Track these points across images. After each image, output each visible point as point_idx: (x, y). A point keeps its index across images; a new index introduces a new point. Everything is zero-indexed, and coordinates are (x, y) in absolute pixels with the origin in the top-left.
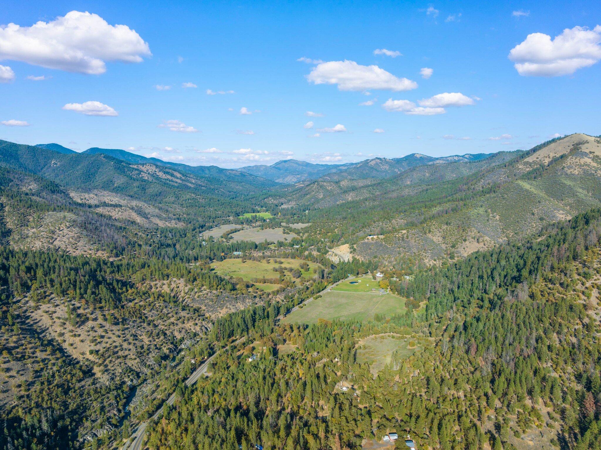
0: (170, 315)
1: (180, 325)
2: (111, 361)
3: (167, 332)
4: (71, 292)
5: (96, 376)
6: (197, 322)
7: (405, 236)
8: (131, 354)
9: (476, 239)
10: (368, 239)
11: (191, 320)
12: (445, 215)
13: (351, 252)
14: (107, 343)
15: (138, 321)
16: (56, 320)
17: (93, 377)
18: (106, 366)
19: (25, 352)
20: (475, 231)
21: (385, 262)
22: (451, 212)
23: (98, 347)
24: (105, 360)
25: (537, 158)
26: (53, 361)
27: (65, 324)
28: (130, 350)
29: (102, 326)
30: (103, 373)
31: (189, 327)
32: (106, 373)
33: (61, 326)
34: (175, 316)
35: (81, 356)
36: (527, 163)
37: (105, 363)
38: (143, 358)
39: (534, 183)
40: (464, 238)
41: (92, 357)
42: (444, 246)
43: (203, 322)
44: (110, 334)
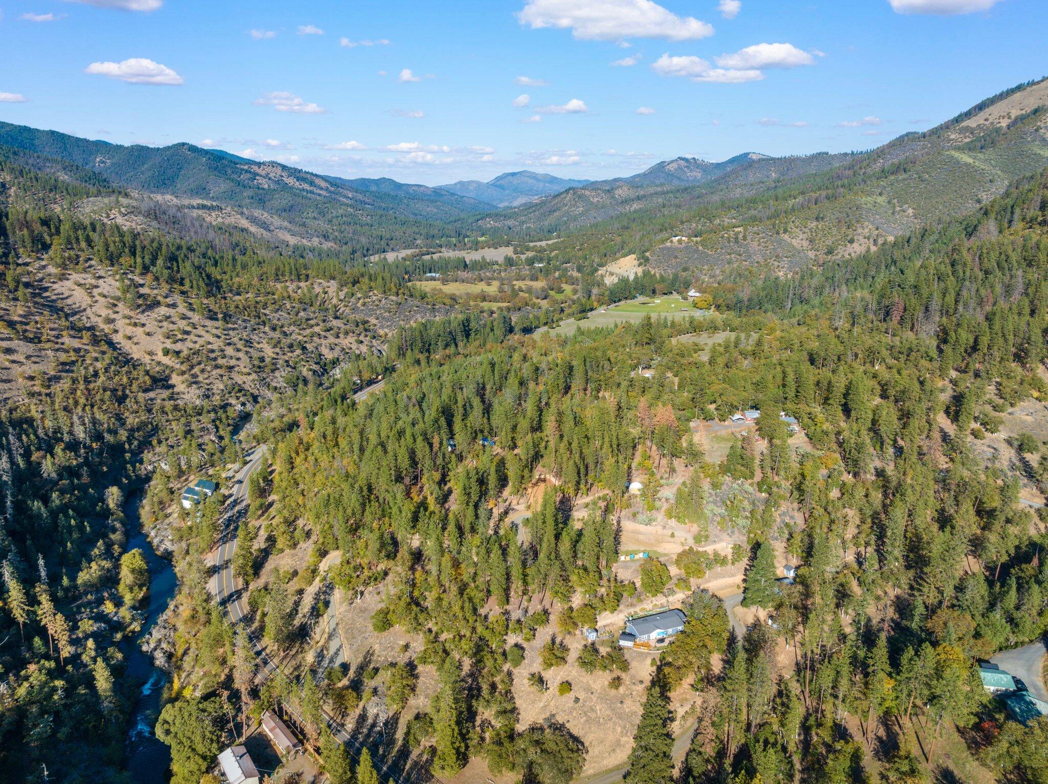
0: (312, 322)
1: (332, 340)
2: (203, 371)
3: (308, 346)
4: (126, 260)
5: (176, 390)
6: (362, 338)
7: (741, 236)
8: (242, 366)
9: (871, 240)
10: (671, 242)
11: (351, 334)
12: (813, 206)
13: (640, 265)
14: (195, 342)
15: (253, 321)
16: (98, 298)
17: (171, 391)
18: (195, 376)
19: (41, 333)
20: (870, 226)
21: (703, 277)
22: (826, 201)
23: (178, 346)
24: (192, 367)
25: (986, 120)
26: (95, 355)
27: (115, 305)
28: (238, 359)
29: (184, 317)
30: (190, 385)
31: (349, 345)
32: (194, 386)
33: (108, 307)
34: (322, 324)
35: (148, 357)
36: (967, 129)
37: (193, 372)
38: (265, 376)
39: (981, 156)
40: (849, 238)
41: (166, 360)
42: (811, 254)
43: (374, 341)
44: (200, 331)
